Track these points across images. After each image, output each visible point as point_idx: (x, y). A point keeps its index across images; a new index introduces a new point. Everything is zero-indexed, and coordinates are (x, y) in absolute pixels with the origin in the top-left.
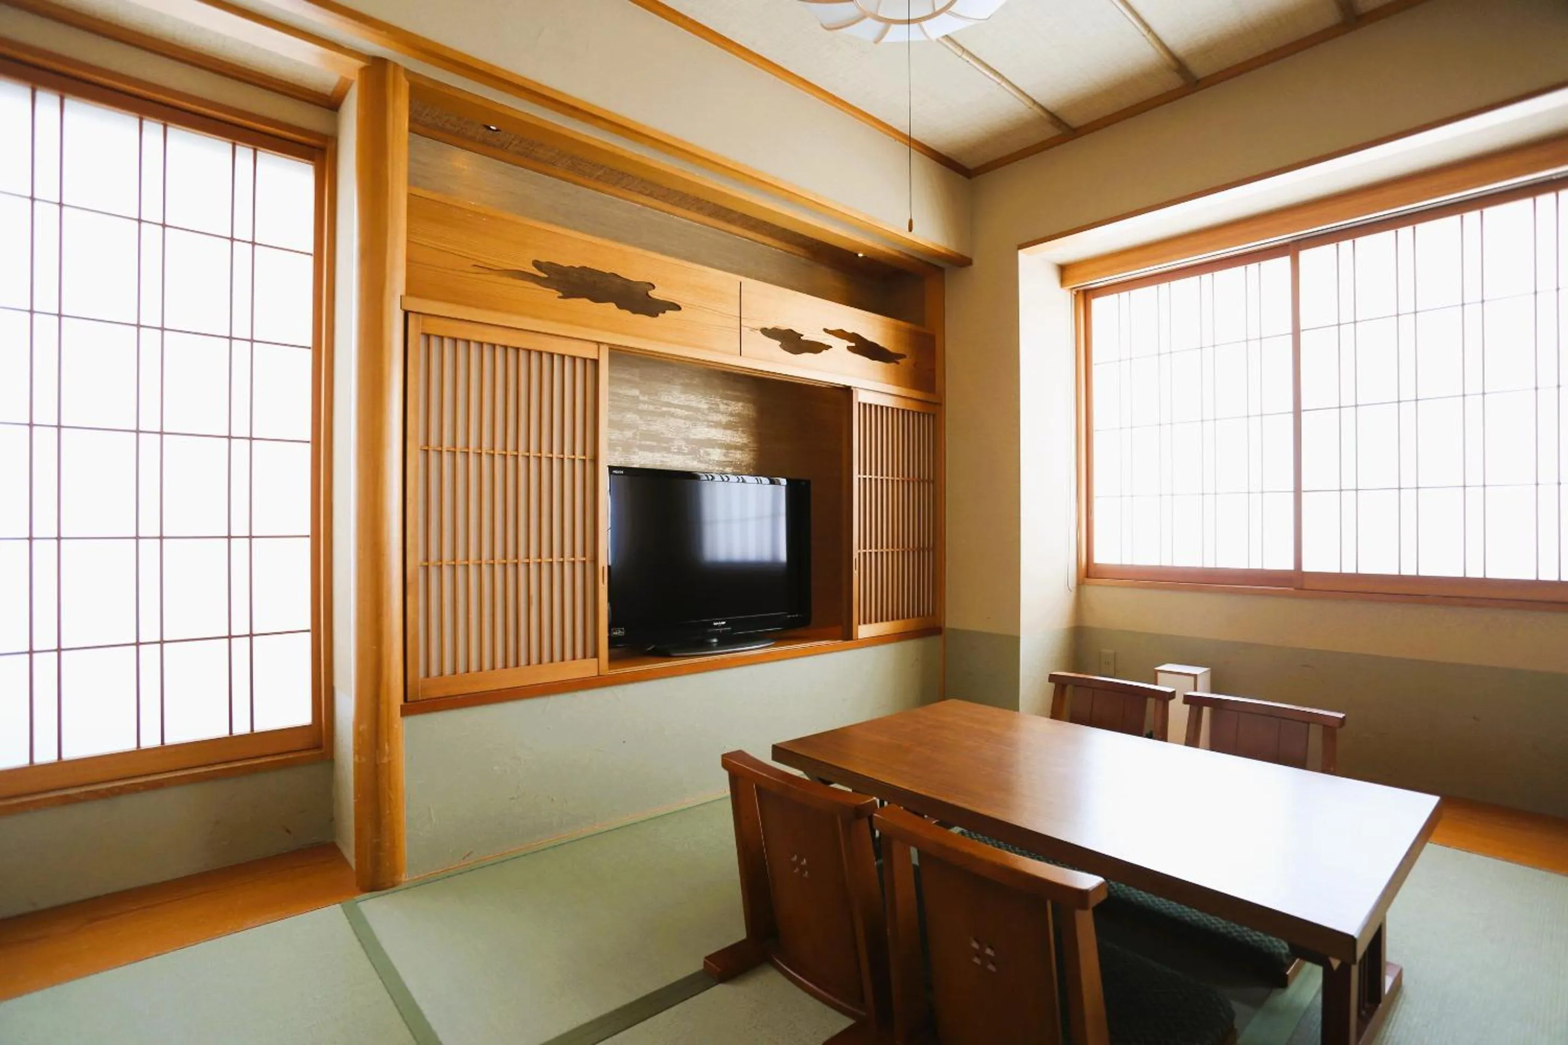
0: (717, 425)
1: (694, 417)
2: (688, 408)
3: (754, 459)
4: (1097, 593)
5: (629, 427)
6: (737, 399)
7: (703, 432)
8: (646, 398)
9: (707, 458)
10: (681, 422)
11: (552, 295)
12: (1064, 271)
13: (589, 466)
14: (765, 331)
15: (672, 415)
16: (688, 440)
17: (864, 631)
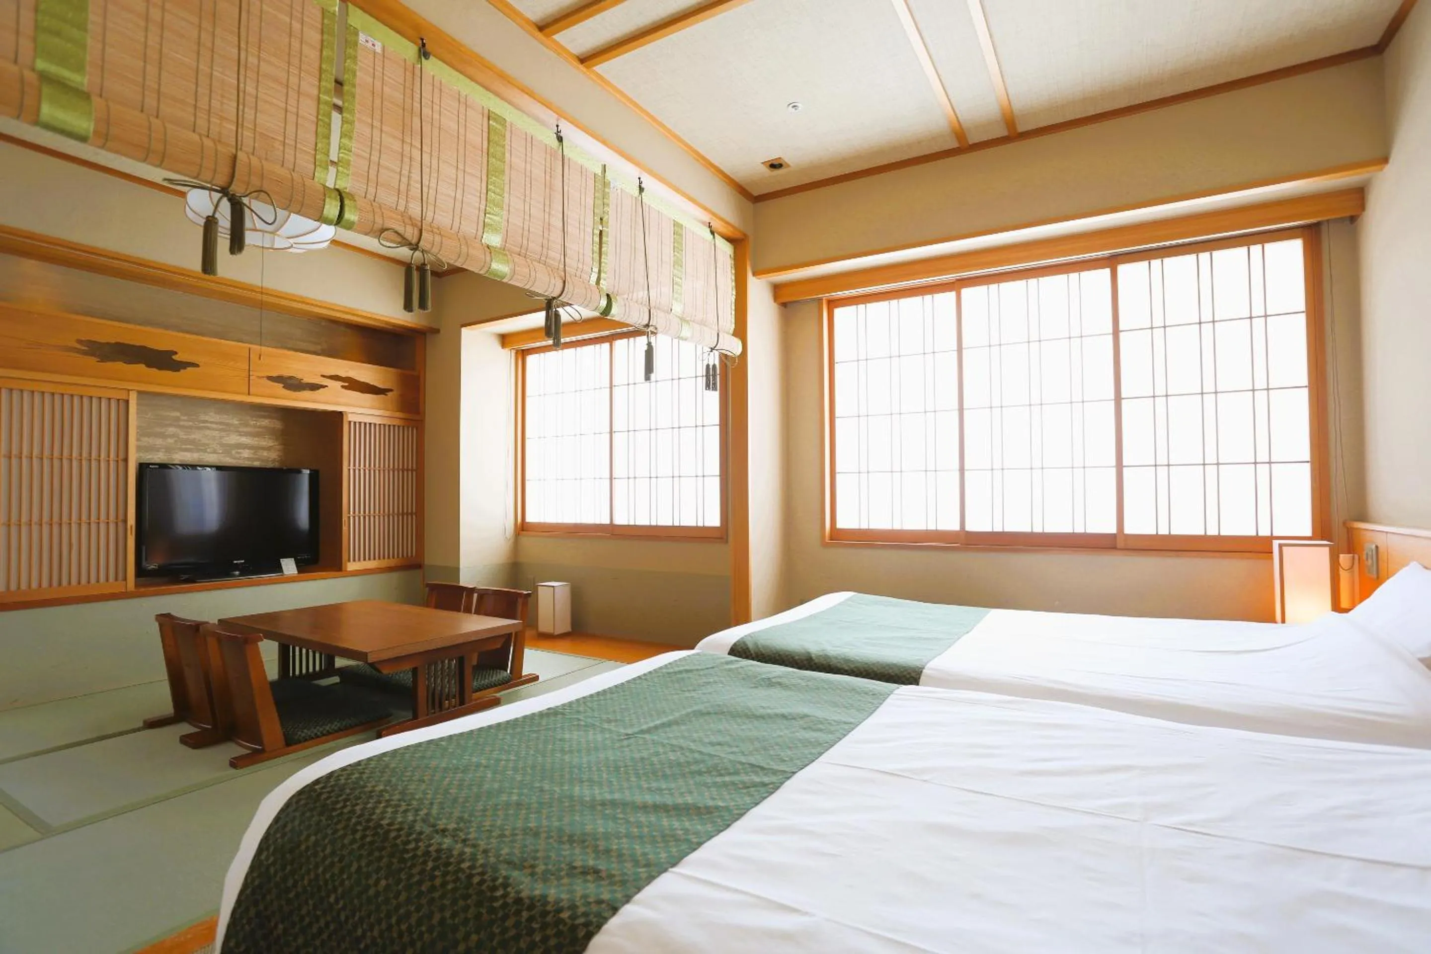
0: (246, 434)
1: (227, 428)
2: (221, 423)
3: (279, 456)
4: (527, 541)
5: (171, 436)
6: (265, 417)
7: (234, 439)
8: (185, 418)
9: (237, 456)
10: (216, 433)
11: (92, 360)
12: (505, 339)
13: (121, 464)
14: (270, 378)
15: (208, 428)
16: (222, 445)
17: (351, 566)
